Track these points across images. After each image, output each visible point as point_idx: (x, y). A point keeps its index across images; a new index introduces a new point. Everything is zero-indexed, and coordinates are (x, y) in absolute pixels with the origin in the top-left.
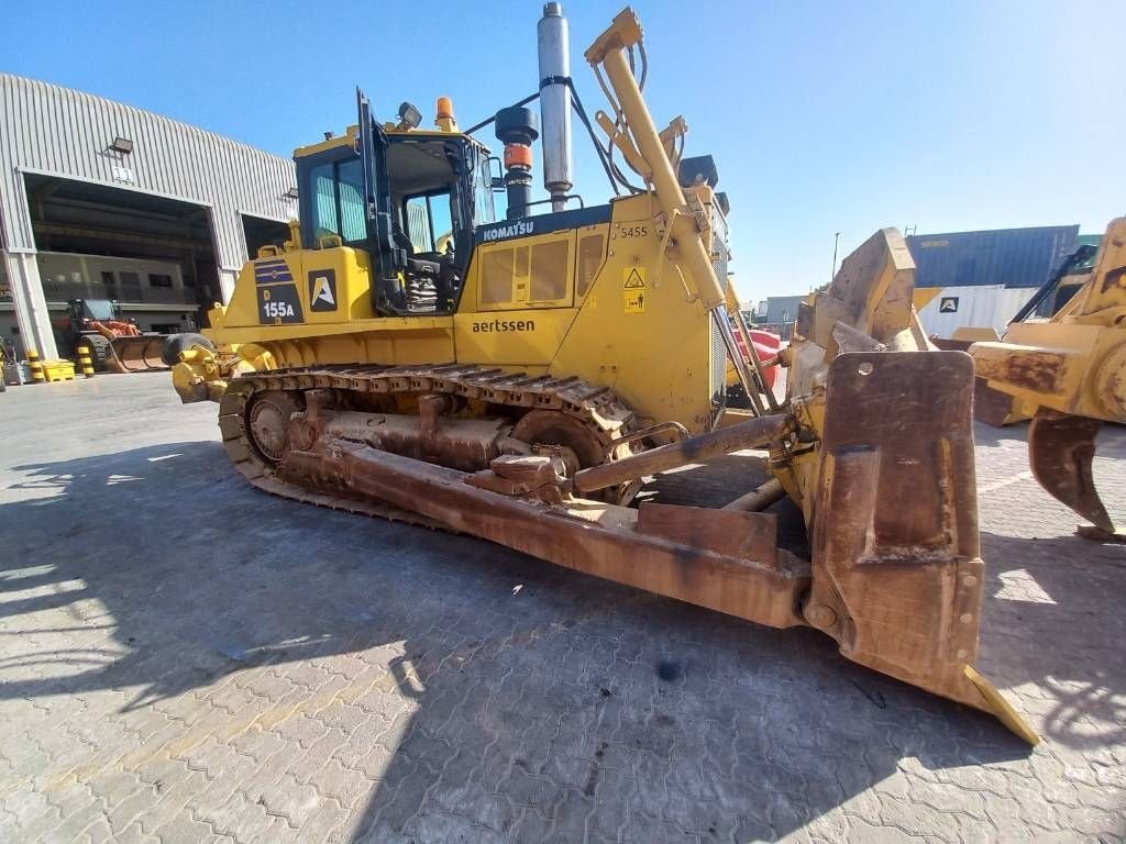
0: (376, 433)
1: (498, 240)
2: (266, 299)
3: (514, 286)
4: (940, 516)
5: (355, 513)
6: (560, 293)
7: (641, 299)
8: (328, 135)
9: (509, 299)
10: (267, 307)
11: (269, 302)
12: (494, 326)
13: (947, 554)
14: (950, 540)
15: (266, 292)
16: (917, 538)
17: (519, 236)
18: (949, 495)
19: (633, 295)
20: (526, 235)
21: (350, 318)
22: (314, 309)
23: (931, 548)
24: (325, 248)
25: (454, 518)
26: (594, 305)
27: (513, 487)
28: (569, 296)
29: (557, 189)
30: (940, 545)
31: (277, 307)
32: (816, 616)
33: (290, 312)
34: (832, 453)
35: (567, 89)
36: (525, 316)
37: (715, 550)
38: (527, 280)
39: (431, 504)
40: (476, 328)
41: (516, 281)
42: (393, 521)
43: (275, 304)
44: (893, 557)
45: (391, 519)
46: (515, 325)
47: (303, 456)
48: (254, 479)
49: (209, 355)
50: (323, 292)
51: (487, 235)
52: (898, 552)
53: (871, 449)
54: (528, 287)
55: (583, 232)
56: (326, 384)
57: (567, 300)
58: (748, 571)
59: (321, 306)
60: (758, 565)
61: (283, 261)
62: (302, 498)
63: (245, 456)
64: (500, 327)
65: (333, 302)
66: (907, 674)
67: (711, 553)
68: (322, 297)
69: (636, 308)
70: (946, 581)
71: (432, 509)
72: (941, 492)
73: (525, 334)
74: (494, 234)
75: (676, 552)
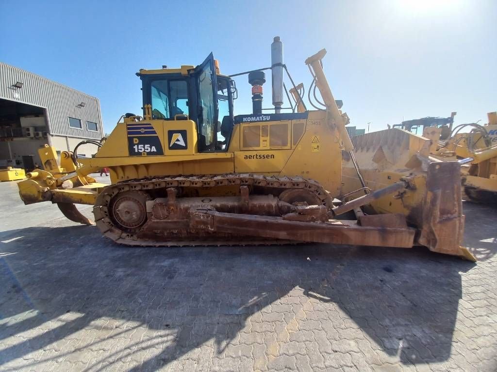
0: (212, 206)
1: (251, 122)
2: (135, 143)
3: (261, 141)
4: (454, 205)
5: (196, 246)
6: (285, 144)
7: (318, 147)
8: (164, 67)
9: (259, 146)
10: (136, 147)
11: (138, 145)
12: (255, 157)
13: (456, 215)
14: (456, 211)
15: (135, 139)
16: (449, 212)
17: (263, 121)
18: (456, 199)
19: (315, 146)
20: (266, 121)
21: (194, 153)
22: (170, 148)
23: (452, 214)
24: (177, 120)
25: (283, 235)
26: (300, 149)
27: (308, 218)
28: (289, 145)
29: (277, 104)
30: (454, 213)
31: (144, 147)
32: (422, 241)
33: (154, 149)
34: (430, 191)
35: (284, 69)
36: (270, 153)
37: (390, 227)
38: (268, 138)
39: (268, 231)
40: (246, 157)
41: (262, 139)
42: (220, 246)
43: (142, 146)
44: (444, 218)
45: (219, 245)
46: (265, 156)
47: (161, 223)
48: (117, 240)
49: (49, 175)
50: (178, 140)
51: (245, 119)
52: (445, 216)
53: (439, 189)
54: (268, 141)
55: (294, 121)
56: (175, 184)
57: (288, 147)
58: (402, 232)
59: (176, 147)
60: (403, 229)
61: (150, 124)
62: (158, 244)
63: (107, 228)
64: (258, 157)
65: (184, 145)
66: (448, 251)
67: (389, 229)
68: (178, 143)
69: (316, 150)
70: (457, 222)
71: (269, 233)
72: (454, 199)
73: (270, 160)
74: (249, 119)
75: (379, 230)
